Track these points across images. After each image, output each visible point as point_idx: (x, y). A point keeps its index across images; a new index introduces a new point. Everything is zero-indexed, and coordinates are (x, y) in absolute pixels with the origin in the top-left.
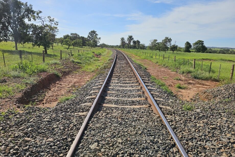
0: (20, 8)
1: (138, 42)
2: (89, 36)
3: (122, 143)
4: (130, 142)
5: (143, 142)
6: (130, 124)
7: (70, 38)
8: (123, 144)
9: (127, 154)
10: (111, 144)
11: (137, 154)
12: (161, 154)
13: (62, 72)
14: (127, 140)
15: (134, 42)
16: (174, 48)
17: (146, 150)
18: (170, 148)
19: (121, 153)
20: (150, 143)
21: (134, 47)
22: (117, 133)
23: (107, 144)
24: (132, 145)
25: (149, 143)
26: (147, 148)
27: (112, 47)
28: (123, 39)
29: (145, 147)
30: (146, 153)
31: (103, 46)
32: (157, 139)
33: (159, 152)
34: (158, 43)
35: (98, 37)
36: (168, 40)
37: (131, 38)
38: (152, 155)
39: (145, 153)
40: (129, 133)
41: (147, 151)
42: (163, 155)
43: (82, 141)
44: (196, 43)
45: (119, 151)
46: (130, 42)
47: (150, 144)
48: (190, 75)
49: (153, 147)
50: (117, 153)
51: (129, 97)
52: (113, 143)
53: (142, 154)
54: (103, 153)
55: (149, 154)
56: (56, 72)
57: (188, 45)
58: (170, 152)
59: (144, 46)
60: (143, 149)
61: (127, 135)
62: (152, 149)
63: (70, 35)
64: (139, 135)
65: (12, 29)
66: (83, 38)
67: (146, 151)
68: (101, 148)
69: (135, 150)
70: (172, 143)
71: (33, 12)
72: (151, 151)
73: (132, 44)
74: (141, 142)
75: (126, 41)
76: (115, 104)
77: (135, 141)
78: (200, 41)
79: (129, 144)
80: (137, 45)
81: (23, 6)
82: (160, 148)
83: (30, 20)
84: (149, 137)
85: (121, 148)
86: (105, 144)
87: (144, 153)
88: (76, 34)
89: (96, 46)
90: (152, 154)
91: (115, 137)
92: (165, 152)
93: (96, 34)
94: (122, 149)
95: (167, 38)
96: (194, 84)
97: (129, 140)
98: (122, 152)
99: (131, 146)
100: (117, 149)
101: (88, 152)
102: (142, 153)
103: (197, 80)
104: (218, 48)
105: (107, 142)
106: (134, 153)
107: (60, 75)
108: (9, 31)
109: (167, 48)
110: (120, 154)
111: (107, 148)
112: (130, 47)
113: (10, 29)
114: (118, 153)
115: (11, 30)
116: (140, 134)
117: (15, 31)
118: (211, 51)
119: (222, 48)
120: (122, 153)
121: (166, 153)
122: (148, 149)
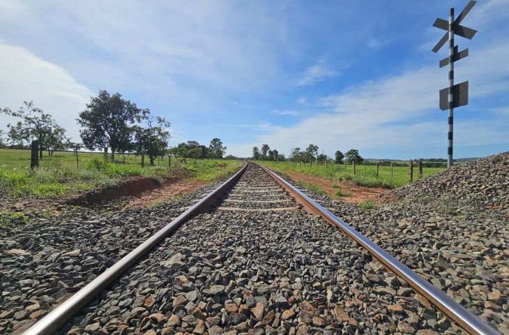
0: (122, 108)
1: (276, 152)
2: (211, 146)
3: (245, 255)
4: (265, 252)
5: (296, 251)
6: (265, 226)
7: (187, 146)
8: (249, 255)
9: (257, 276)
10: (218, 258)
11: (285, 276)
12: (347, 275)
13: (163, 177)
14: (258, 248)
15: (271, 153)
16: (322, 158)
17: (306, 266)
18: (364, 263)
19: (240, 274)
20: (314, 253)
21: (271, 159)
22: (236, 239)
23: (208, 258)
24: (269, 257)
25: (311, 254)
26: (308, 262)
27: (242, 159)
28: (255, 149)
29: (303, 260)
30: (308, 273)
31: (231, 158)
32: (327, 246)
33: (340, 271)
34: (301, 153)
35: (223, 146)
36: (313, 148)
37: (266, 147)
38: (323, 277)
39: (305, 274)
40: (264, 238)
41: (308, 270)
42: (352, 278)
43: (152, 254)
44: (349, 153)
45: (236, 270)
46: (265, 153)
47: (315, 255)
48: (350, 182)
49: (323, 260)
50: (232, 274)
51: (264, 199)
52: (225, 255)
53: (297, 276)
54: (193, 275)
55: (316, 275)
56: (155, 177)
57: (339, 155)
58: (366, 270)
59: (284, 158)
60: (299, 263)
61: (258, 240)
62: (322, 265)
63: (186, 143)
64: (286, 241)
65: (109, 133)
66: (204, 147)
67: (306, 270)
68: (191, 265)
69: (278, 268)
70: (364, 252)
71: (137, 111)
72: (320, 269)
73: (268, 154)
74: (292, 251)
75: (260, 151)
76: (240, 207)
77: (277, 250)
78: (354, 151)
79: (262, 255)
80: (275, 157)
81: (125, 106)
82: (341, 263)
83: (133, 122)
84: (309, 243)
85: (243, 265)
86: (204, 257)
87: (302, 275)
88: (195, 142)
89: (221, 157)
90: (323, 274)
91: (230, 244)
92: (356, 271)
93: (221, 143)
94: (244, 267)
95: (311, 146)
96: (360, 192)
97: (263, 249)
98: (245, 271)
99: (267, 260)
100: (233, 267)
101: (152, 275)
102: (298, 273)
103: (362, 188)
104: (376, 160)
105: (210, 253)
106: (276, 274)
107: (162, 181)
108: (105, 136)
109: (313, 159)
110: (238, 277)
111: (207, 265)
112: (265, 159)
113: (106, 133)
114: (234, 275)
115: (108, 136)
116: (288, 239)
117: (113, 136)
118: (368, 163)
119: (381, 160)
120: (244, 275)
121: (358, 274)
122: (311, 264)
